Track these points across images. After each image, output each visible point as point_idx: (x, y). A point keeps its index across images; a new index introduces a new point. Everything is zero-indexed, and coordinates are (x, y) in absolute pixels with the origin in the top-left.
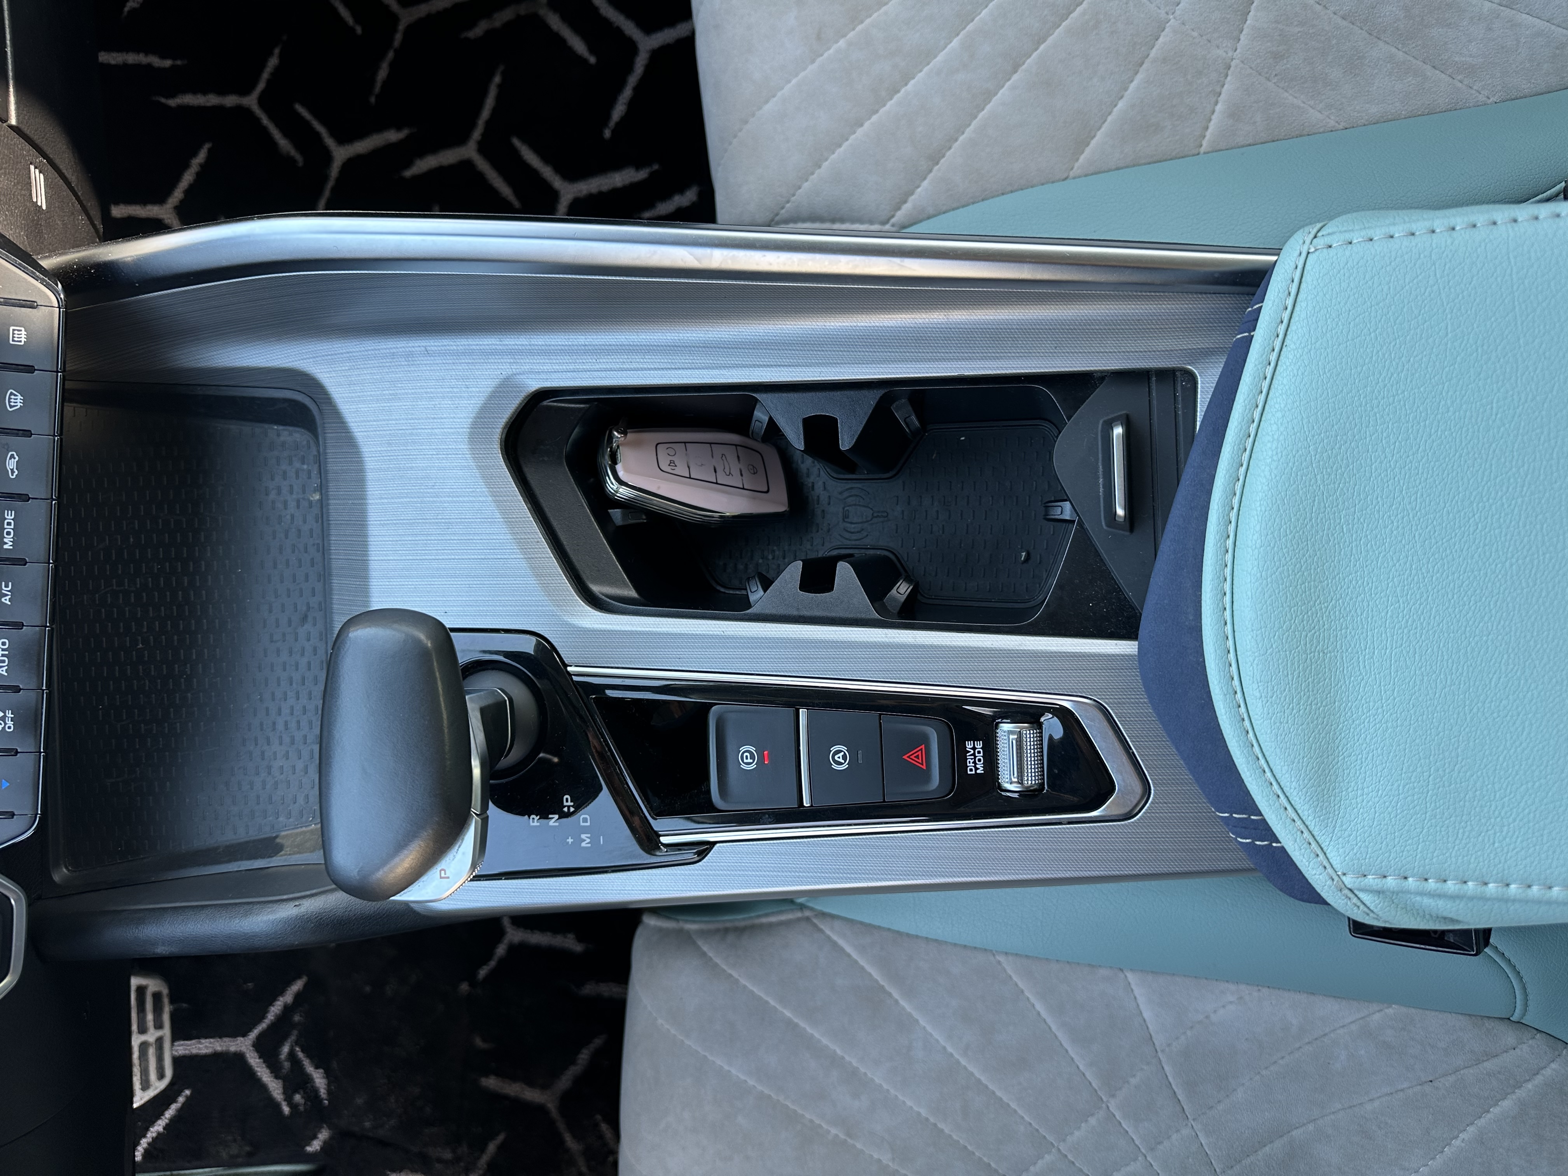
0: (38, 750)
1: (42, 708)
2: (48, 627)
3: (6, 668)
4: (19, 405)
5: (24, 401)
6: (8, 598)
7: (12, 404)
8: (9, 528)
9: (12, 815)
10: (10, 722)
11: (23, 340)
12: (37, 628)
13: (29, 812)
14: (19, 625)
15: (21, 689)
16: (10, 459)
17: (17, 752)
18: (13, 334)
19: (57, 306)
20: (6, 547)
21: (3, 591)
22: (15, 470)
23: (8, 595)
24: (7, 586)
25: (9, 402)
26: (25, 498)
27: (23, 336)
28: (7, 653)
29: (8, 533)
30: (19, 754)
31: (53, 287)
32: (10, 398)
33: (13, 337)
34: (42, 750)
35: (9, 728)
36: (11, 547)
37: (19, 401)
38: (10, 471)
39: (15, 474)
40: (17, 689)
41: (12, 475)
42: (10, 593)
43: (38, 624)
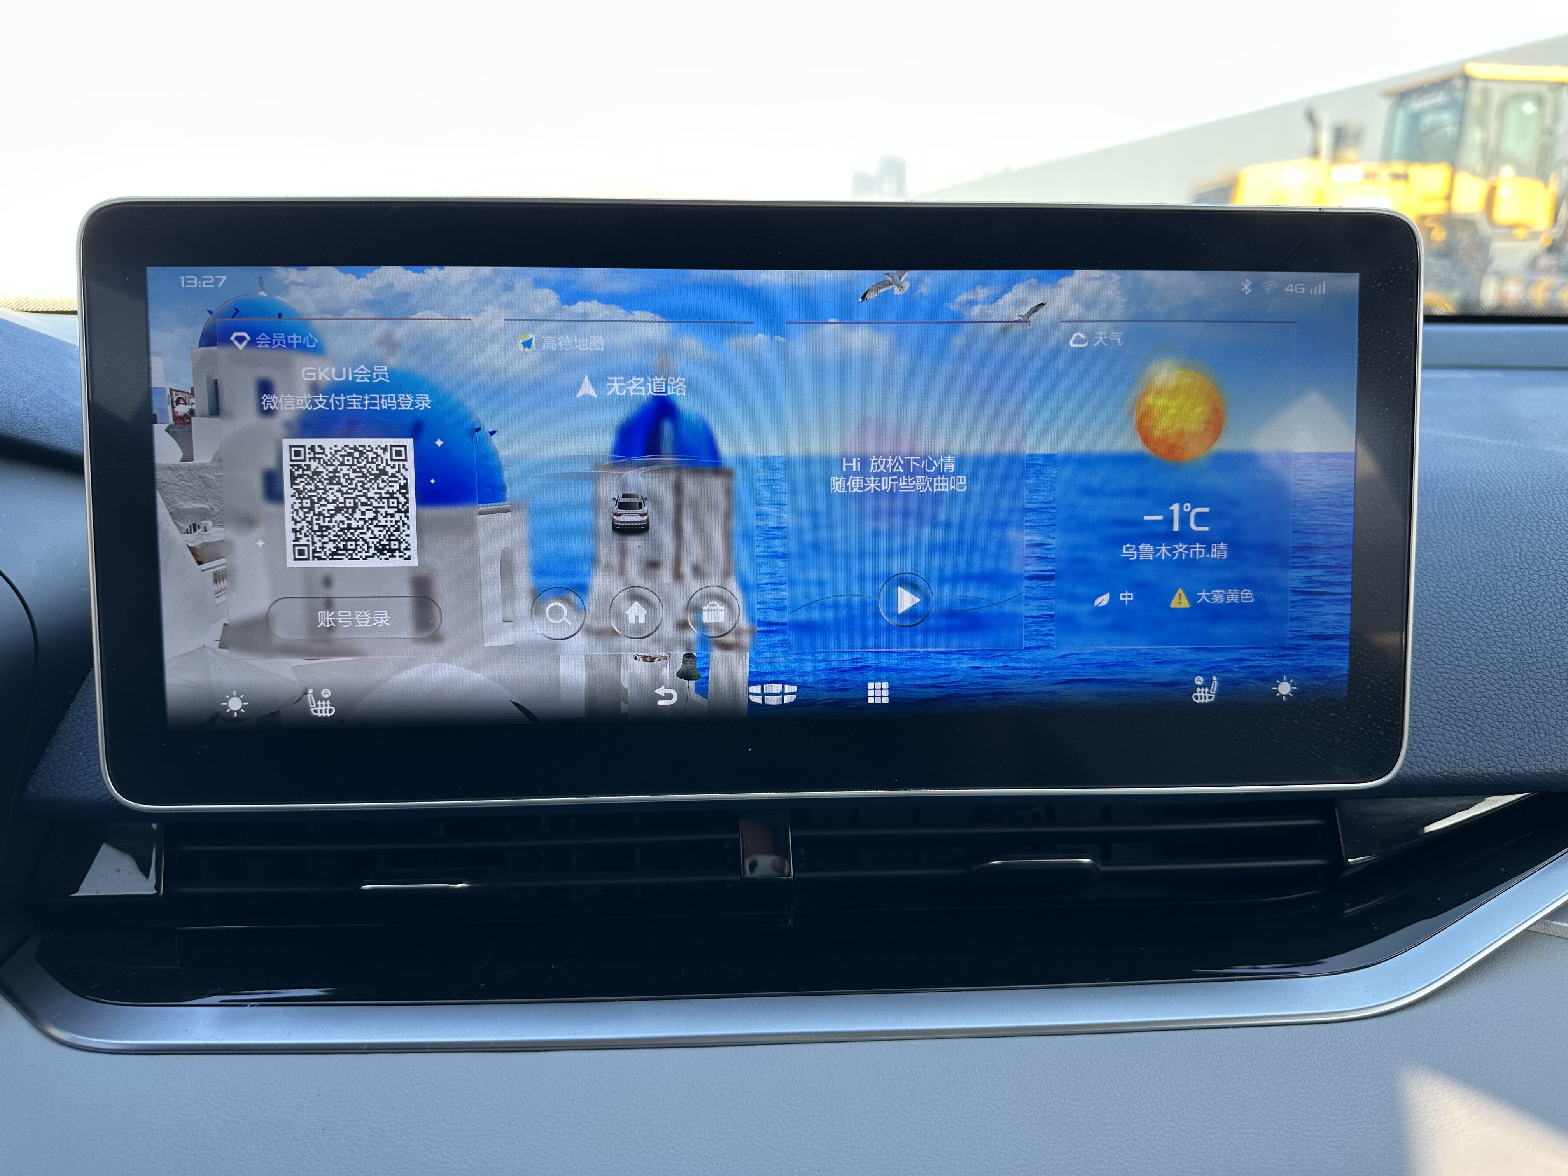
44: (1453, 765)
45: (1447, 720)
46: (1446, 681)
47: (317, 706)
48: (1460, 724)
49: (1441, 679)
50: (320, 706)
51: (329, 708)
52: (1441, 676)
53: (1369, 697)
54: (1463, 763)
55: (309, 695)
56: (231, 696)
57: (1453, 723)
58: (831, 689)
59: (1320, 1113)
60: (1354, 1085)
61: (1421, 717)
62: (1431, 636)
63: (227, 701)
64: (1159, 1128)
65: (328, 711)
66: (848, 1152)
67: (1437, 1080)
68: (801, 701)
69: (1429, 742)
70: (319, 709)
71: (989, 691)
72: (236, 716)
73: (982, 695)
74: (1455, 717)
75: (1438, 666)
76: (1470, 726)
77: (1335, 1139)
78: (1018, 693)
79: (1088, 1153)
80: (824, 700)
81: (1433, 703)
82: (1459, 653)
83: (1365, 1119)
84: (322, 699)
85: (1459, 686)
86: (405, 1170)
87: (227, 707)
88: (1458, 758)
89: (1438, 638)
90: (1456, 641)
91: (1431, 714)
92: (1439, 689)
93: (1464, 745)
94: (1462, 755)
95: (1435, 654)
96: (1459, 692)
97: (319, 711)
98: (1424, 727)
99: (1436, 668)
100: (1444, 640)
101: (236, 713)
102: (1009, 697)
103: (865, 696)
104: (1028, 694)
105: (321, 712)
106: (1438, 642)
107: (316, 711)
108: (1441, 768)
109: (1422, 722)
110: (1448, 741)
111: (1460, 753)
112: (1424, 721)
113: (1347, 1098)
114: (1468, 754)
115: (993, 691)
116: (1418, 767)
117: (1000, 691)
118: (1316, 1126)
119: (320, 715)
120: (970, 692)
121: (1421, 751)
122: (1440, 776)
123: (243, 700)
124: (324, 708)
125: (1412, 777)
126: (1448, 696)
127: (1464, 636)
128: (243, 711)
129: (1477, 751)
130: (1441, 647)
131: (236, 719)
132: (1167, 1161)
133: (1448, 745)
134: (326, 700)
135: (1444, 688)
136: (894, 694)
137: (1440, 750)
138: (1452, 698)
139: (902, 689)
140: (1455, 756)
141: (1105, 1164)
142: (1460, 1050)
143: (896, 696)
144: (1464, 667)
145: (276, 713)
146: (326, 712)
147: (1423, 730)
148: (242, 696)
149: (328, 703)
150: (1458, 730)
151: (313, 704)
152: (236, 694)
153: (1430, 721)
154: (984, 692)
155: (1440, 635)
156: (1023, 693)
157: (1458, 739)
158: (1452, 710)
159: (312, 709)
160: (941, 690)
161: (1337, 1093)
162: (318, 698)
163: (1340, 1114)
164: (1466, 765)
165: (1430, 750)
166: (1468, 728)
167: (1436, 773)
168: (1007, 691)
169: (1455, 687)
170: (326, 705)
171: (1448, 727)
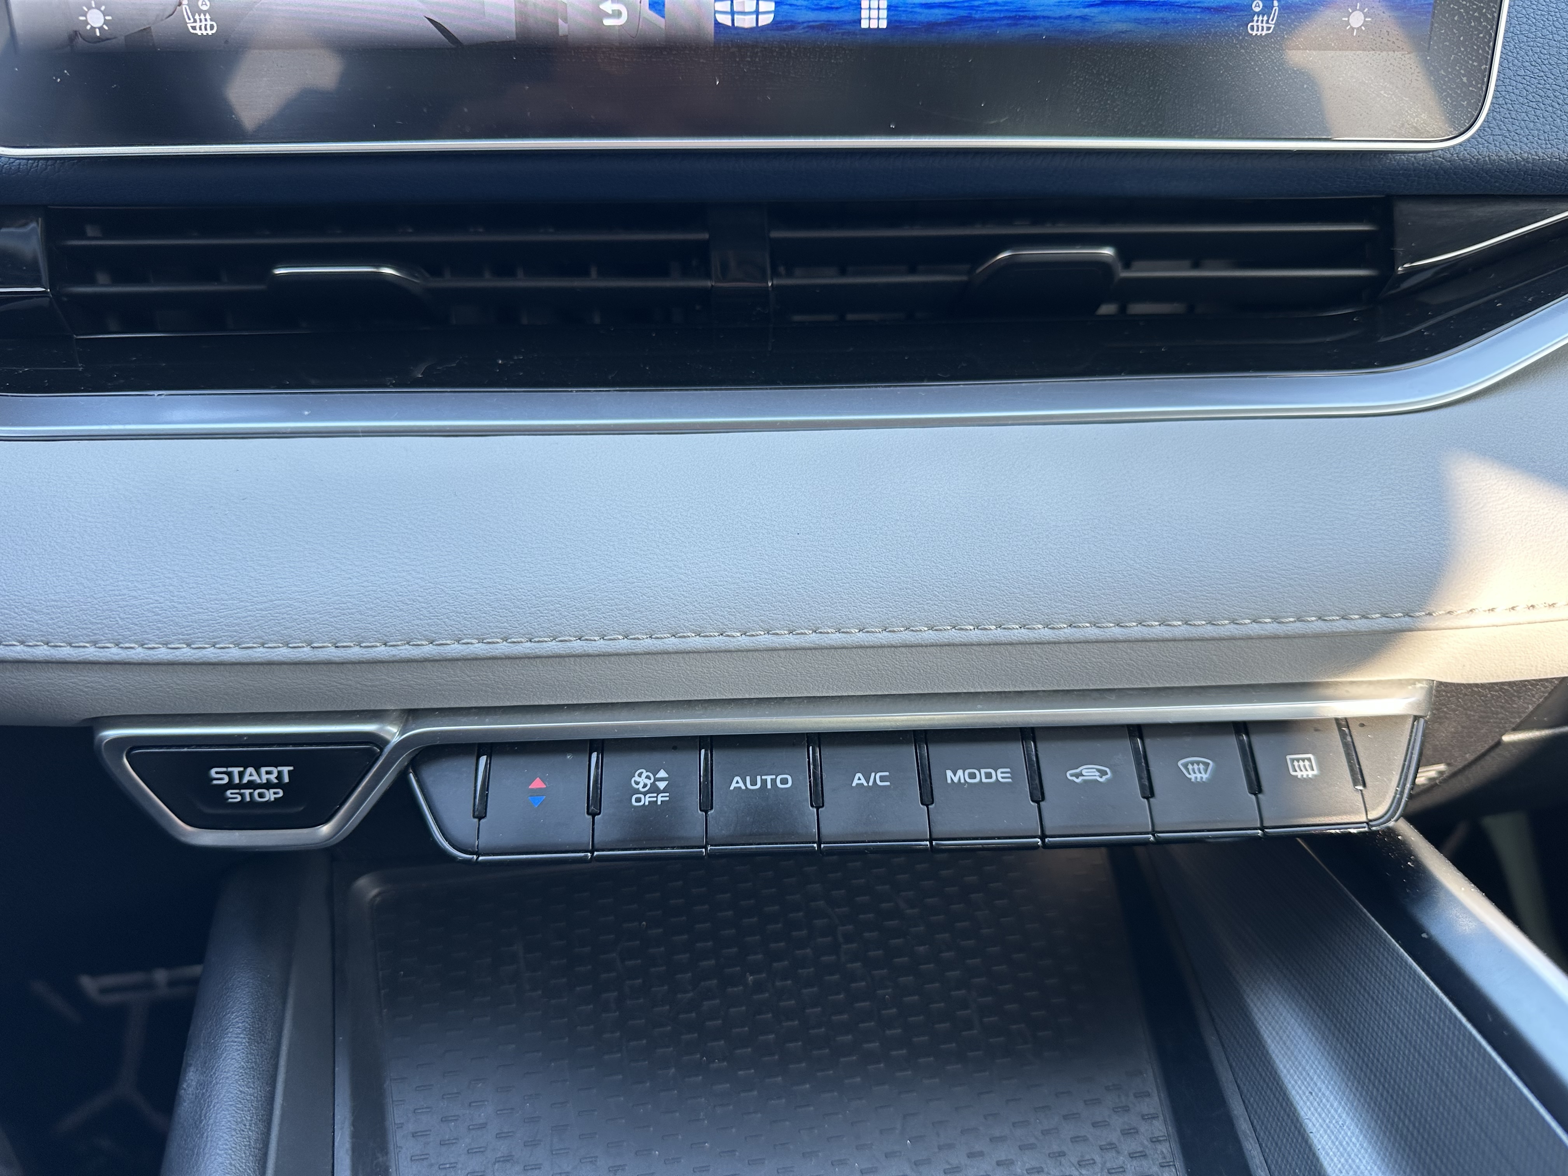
0: (596, 847)
1: (673, 848)
2: (819, 846)
3: (743, 788)
4: (1192, 777)
5: (1201, 784)
6: (863, 781)
7: (1190, 767)
8: (981, 776)
9: (480, 815)
10: (648, 799)
11: (1299, 774)
12: (815, 830)
13: (484, 841)
14: (818, 800)
15: (706, 813)
16: (1099, 770)
17: (594, 815)
18: (1303, 760)
19: (1370, 817)
20: (949, 773)
21: (873, 774)
22: (1081, 778)
23: (868, 783)
24: (882, 779)
25: (1192, 763)
26: (1038, 795)
27: (1305, 774)
28: (769, 786)
29: (972, 776)
30: (590, 817)
31: (1395, 812)
32: (1198, 763)
33: (1298, 760)
34: (596, 853)
35: (638, 800)
36: (949, 781)
37: (1199, 775)
38: (1078, 771)
39: (1074, 779)
40: (706, 805)
41: (1072, 775)
42: (871, 784)
43: (823, 830)
44: (1535, 145)
45: (1533, 97)
46: (1536, 56)
47: (195, 21)
48: (1548, 102)
49: (1530, 53)
50: (198, 21)
51: (209, 23)
52: (1532, 50)
53: (1456, 32)
54: (1546, 144)
55: (184, 7)
56: (90, 8)
57: (1541, 100)
58: (816, 7)
59: (1355, 490)
60: (1394, 466)
61: (1503, 93)
62: (1524, 8)
63: (85, 14)
64: (1177, 500)
65: (208, 27)
66: (830, 518)
67: (1484, 464)
68: (780, 22)
69: (1511, 120)
70: (198, 25)
71: (1008, 14)
72: (98, 34)
73: (1000, 19)
74: (1542, 94)
75: (1529, 40)
76: (1558, 104)
77: (1370, 512)
78: (1044, 17)
79: (1096, 521)
80: (809, 22)
81: (1519, 79)
82: (1555, 27)
83: (1404, 495)
84: (200, 12)
85: (1551, 61)
86: (336, 534)
87: (86, 23)
88: (1542, 138)
89: (1532, 11)
90: (1553, 14)
91: (1515, 90)
92: (1527, 63)
93: (1550, 125)
94: (1546, 135)
95: (1527, 27)
96: (1551, 67)
97: (198, 28)
98: (1506, 103)
99: (1527, 42)
100: (1539, 12)
101: (97, 30)
102: (1032, 22)
103: (856, 18)
104: (1055, 18)
105: (200, 29)
106: (1532, 15)
107: (194, 28)
108: (1521, 149)
109: (1505, 98)
110: (1532, 119)
111: (1545, 132)
112: (1507, 97)
113: (1385, 477)
114: (1554, 134)
115: (1014, 14)
116: (1496, 146)
117: (1022, 14)
118: (1350, 500)
119: (199, 33)
120: (986, 15)
121: (1500, 129)
122: (1518, 158)
123: (105, 14)
124: (203, 23)
125: (1487, 159)
126: (1538, 71)
127: (1563, 9)
128: (106, 28)
129: (1564, 131)
130: (1534, 21)
131: (100, 40)
132: (1184, 528)
133: (1532, 124)
134: (205, 12)
135: (1533, 63)
136: (893, 15)
137: (1522, 129)
138: (1542, 74)
139: (903, 9)
140: (1538, 135)
141: (1115, 530)
142: (1511, 440)
143: (896, 18)
144: (1559, 42)
145: (147, 30)
146: (206, 29)
147: (1505, 106)
148: (103, 8)
149: (208, 17)
150: (1545, 108)
151: (189, 19)
152: (95, 4)
153: (1514, 97)
154: (1002, 15)
155: (1534, 7)
156: (1049, 18)
157: (1544, 118)
158: (1542, 86)
159: (189, 25)
160: (950, 11)
161: (1374, 474)
162: (195, 10)
163: (1376, 491)
164: (1549, 146)
165: (1511, 129)
166: (1557, 106)
167: (1515, 155)
168: (1031, 14)
169: (1546, 62)
170: (206, 20)
171: (1534, 105)
